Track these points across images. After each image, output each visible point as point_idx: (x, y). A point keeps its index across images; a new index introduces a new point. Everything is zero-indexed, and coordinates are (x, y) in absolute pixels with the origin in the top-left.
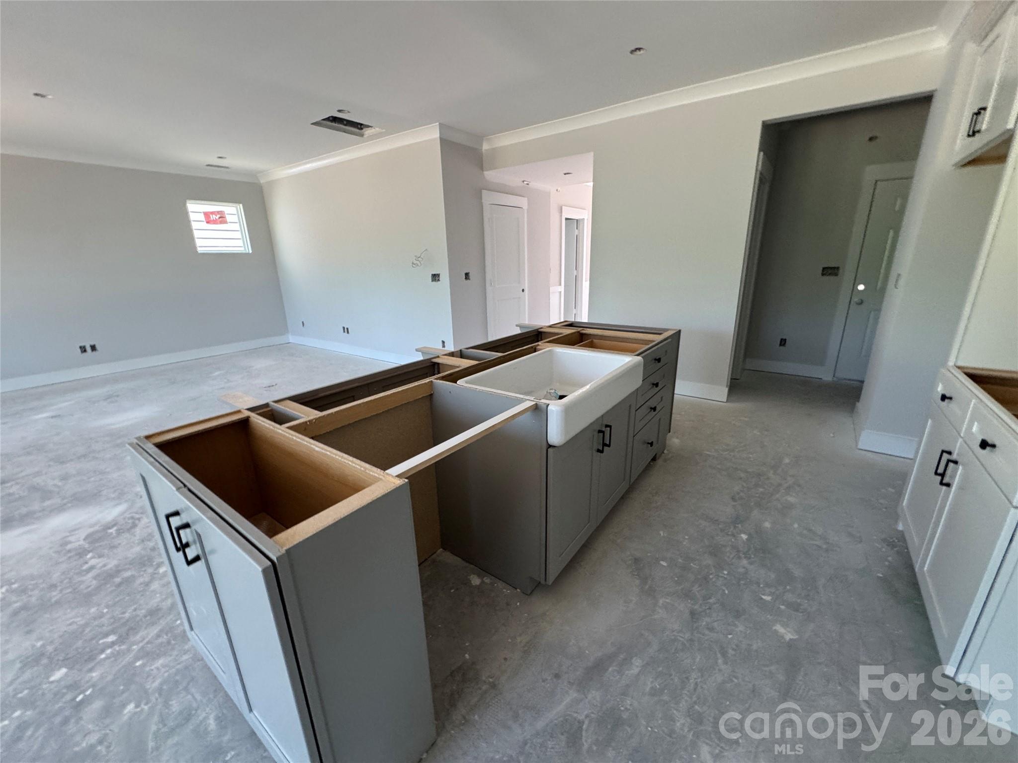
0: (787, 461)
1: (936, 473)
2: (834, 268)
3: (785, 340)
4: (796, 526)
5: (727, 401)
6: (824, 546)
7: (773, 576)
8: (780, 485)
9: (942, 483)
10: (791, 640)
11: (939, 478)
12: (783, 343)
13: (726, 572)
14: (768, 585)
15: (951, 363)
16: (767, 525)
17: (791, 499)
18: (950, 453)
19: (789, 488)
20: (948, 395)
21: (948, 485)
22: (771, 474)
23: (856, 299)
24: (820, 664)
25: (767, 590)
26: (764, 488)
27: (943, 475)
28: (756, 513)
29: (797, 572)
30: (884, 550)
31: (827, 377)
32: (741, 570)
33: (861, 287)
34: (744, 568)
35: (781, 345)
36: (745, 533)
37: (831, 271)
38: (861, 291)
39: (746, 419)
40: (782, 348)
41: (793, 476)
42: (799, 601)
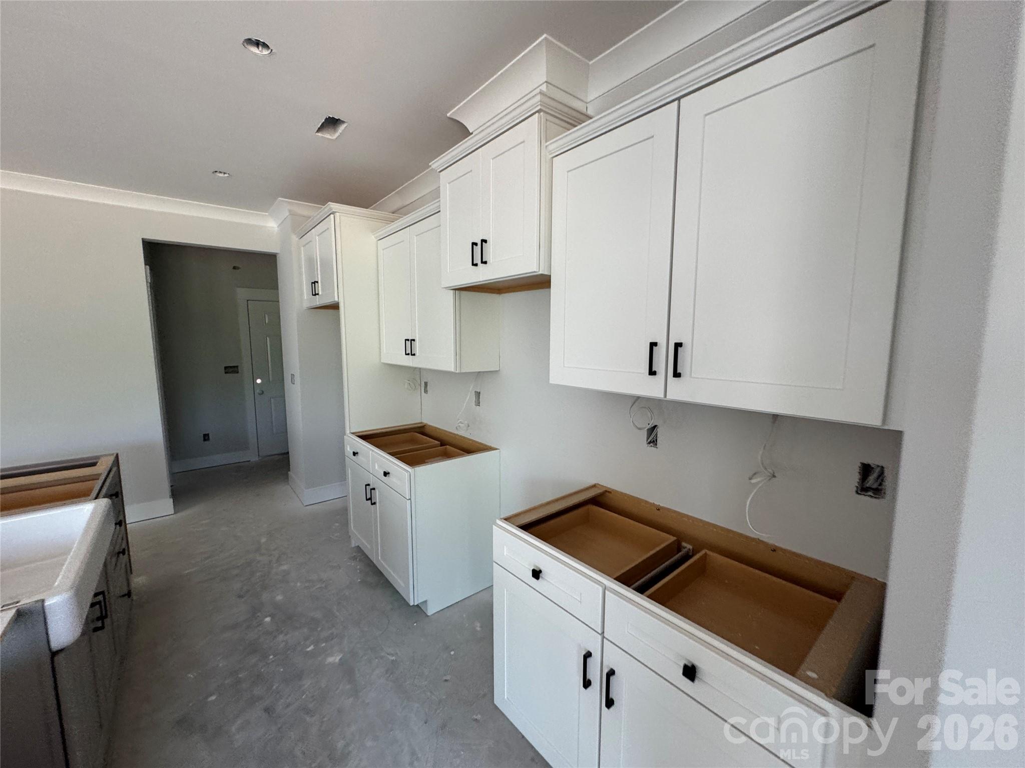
0: (263, 540)
1: (367, 500)
2: (234, 367)
3: (208, 435)
4: (299, 584)
5: (175, 513)
6: (323, 586)
7: (305, 630)
8: (270, 562)
9: (372, 504)
10: (341, 659)
11: (370, 501)
12: (207, 438)
13: (271, 657)
14: (306, 639)
15: (348, 432)
16: (279, 598)
17: (285, 567)
18: (369, 485)
19: (278, 560)
20: (356, 452)
21: (375, 503)
22: (259, 558)
23: (258, 391)
24: (362, 657)
25: (308, 643)
26: (260, 571)
27: (370, 499)
28: (265, 596)
29: (318, 615)
30: (353, 564)
31: (254, 459)
32: (282, 645)
33: (259, 381)
34: (283, 642)
35: (205, 440)
36: (266, 617)
37: (232, 370)
38: (259, 384)
39: (207, 521)
40: (207, 442)
41: (275, 550)
42: (330, 632)
